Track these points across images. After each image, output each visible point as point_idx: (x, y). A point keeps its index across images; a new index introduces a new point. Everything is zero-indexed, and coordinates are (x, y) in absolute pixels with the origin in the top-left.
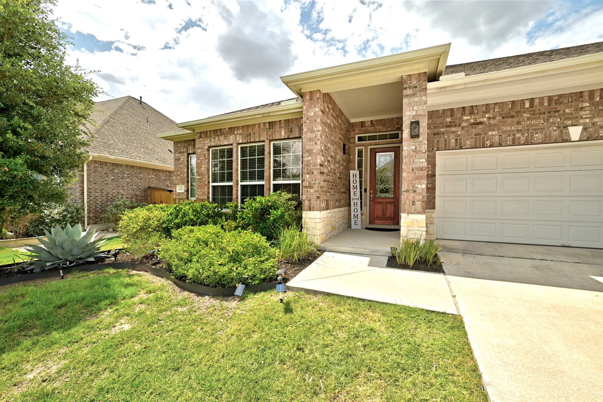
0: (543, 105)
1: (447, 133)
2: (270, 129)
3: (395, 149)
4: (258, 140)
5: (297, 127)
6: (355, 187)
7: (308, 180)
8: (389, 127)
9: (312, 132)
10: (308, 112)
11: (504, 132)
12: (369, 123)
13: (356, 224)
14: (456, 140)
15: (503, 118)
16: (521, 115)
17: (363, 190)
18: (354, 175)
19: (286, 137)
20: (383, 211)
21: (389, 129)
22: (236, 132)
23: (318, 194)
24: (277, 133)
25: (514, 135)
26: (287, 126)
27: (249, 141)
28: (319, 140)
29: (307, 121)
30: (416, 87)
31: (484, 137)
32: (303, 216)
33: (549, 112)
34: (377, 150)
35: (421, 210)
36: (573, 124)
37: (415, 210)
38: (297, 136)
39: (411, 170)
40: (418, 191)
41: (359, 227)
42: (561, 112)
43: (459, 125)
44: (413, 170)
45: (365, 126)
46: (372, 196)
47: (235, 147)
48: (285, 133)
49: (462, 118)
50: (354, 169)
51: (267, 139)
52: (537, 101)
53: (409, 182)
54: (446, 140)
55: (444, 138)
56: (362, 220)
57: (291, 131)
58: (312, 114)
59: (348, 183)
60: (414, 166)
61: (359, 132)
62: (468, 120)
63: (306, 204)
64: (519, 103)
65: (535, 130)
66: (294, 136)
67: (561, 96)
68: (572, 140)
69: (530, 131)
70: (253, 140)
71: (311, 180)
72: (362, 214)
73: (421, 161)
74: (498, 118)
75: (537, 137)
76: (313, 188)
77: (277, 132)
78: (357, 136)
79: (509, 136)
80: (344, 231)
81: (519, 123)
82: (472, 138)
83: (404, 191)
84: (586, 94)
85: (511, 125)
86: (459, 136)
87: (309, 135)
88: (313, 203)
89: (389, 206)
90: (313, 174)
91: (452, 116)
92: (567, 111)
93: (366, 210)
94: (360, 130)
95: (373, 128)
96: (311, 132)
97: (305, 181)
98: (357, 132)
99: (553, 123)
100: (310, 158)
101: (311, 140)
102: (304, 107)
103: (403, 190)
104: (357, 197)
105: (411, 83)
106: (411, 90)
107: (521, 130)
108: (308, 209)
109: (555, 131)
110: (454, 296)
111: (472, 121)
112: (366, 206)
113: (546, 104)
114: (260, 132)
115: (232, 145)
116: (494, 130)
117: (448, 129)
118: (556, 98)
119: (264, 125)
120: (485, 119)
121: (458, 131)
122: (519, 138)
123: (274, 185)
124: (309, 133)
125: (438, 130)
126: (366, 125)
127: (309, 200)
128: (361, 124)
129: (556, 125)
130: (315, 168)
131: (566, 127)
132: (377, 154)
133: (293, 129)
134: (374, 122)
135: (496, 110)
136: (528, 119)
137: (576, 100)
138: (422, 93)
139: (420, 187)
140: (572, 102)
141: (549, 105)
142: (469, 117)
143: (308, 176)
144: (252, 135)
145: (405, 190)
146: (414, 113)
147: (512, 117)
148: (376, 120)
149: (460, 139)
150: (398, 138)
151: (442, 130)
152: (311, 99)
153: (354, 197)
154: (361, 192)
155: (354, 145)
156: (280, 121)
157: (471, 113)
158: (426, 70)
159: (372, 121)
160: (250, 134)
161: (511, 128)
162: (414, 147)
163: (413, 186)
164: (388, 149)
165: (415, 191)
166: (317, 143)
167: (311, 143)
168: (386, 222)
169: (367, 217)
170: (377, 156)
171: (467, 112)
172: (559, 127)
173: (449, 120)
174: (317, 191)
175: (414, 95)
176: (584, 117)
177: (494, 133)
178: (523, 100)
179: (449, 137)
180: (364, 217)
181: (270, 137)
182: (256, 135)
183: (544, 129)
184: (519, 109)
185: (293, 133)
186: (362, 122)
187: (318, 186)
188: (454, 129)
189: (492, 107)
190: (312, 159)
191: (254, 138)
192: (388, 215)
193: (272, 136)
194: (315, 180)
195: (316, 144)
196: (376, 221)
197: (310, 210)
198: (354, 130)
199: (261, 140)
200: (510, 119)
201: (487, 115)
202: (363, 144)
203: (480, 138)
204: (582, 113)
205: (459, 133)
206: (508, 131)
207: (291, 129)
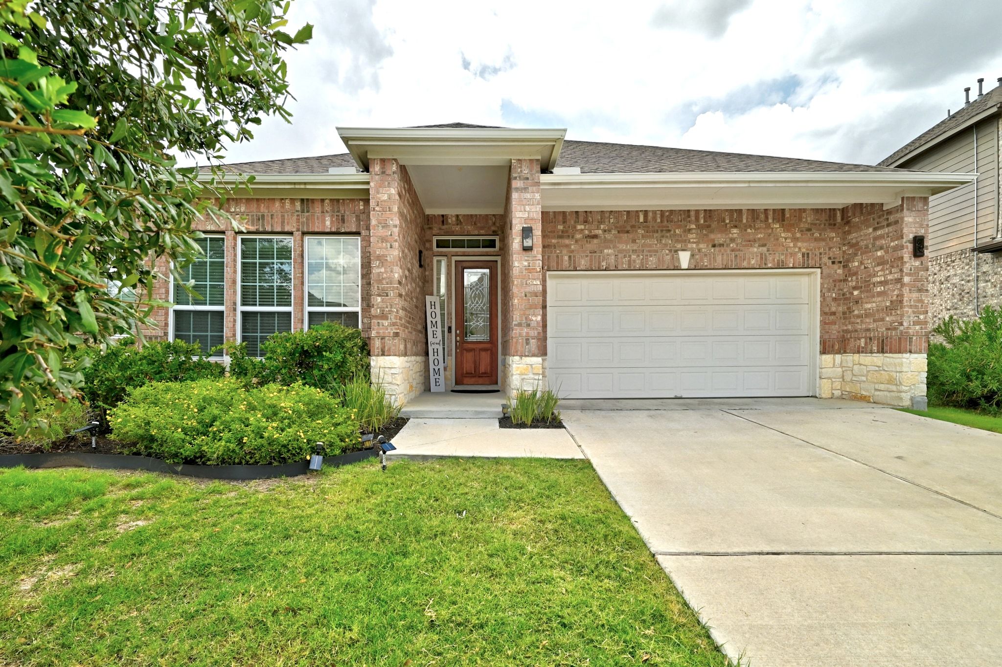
0: (656, 220)
1: (559, 247)
2: (303, 211)
3: (491, 264)
4: (279, 229)
5: (354, 215)
6: (434, 323)
7: (380, 306)
8: (482, 228)
9: (386, 226)
10: (378, 193)
11: (620, 251)
12: (454, 219)
13: (438, 384)
14: (570, 257)
15: (619, 232)
16: (636, 231)
17: (446, 330)
18: (433, 304)
19: (334, 230)
20: (475, 362)
21: (482, 232)
22: (233, 210)
23: (396, 329)
24: (316, 221)
25: (630, 256)
26: (336, 210)
27: (261, 229)
28: (396, 241)
29: (377, 209)
30: (527, 179)
31: (600, 256)
32: (372, 364)
33: (662, 231)
34: (465, 264)
35: (536, 351)
36: (683, 248)
37: (529, 351)
38: (354, 230)
39: (523, 295)
40: (533, 324)
41: (442, 389)
42: (672, 232)
43: (573, 237)
44: (526, 296)
45: (448, 223)
46: (458, 338)
47: (231, 238)
48: (332, 222)
49: (575, 227)
50: (432, 294)
51: (298, 230)
52: (650, 215)
53: (522, 312)
54: (558, 257)
55: (555, 252)
56: (446, 378)
57: (343, 221)
58: (385, 197)
59: (423, 316)
60: (528, 289)
61: (438, 232)
62: (582, 230)
63: (376, 344)
64: (634, 214)
65: (649, 251)
66: (348, 230)
67: (671, 212)
68: (683, 268)
69: (645, 253)
70: (269, 229)
71: (385, 306)
72: (445, 369)
73: (535, 283)
74: (613, 232)
75: (651, 261)
76: (387, 320)
77: (318, 219)
78: (435, 239)
79: (625, 257)
80: (421, 394)
81: (634, 241)
82: (587, 256)
83: (516, 325)
84: (692, 214)
85: (627, 243)
86: (572, 251)
87: (381, 232)
88: (389, 342)
89: (483, 354)
90: (387, 296)
91: (564, 222)
92: (677, 231)
93: (452, 361)
94: (440, 229)
95: (459, 227)
96: (383, 227)
97: (375, 307)
98: (435, 231)
99: (666, 245)
100: (383, 270)
101: (383, 239)
102: (372, 184)
103: (514, 323)
104: (437, 341)
105: (521, 171)
106: (522, 182)
107: (636, 250)
108: (380, 353)
109: (667, 255)
110: (580, 446)
111: (587, 232)
112: (450, 355)
113: (659, 220)
114: (283, 216)
115: (223, 232)
116: (610, 248)
117: (560, 240)
118: (667, 214)
119: (291, 203)
120: (600, 232)
121: (571, 244)
122: (634, 261)
123: (310, 313)
124: (380, 228)
125: (549, 240)
126: (450, 221)
127: (382, 339)
128: (441, 219)
129: (668, 248)
130: (390, 287)
131: (676, 251)
132: (465, 270)
133: (346, 217)
134: (460, 217)
135: (612, 221)
136: (643, 236)
137: (684, 219)
138: (534, 188)
139: (534, 319)
140: (681, 221)
141: (662, 221)
142: (582, 227)
143: (379, 299)
144: (268, 218)
145: (516, 323)
146: (526, 215)
147: (628, 232)
148: (464, 215)
149: (574, 257)
150: (495, 247)
151: (553, 241)
152: (383, 173)
153: (434, 340)
154: (443, 332)
155: (431, 253)
156: (323, 200)
157: (586, 222)
158: (539, 158)
159: (457, 216)
160: (263, 216)
161: (627, 246)
162: (526, 263)
163: (526, 318)
164: (481, 264)
165: (528, 325)
166: (394, 246)
167: (384, 244)
168: (481, 380)
169: (452, 374)
170: (465, 275)
171: (581, 219)
172: (670, 251)
173: (560, 227)
174: (394, 324)
175: (525, 189)
176: (692, 240)
177: (610, 251)
178: (637, 212)
179: (561, 252)
180: (448, 373)
181: (303, 226)
182: (276, 220)
183: (657, 251)
184: (634, 223)
185: (345, 225)
186: (443, 216)
187: (396, 316)
188: (567, 241)
189: (607, 215)
190: (386, 272)
191: (272, 226)
192: (482, 369)
193: (308, 225)
194: (391, 306)
195: (391, 247)
196: (466, 380)
197: (383, 355)
198: (430, 228)
199: (286, 230)
200: (626, 235)
201: (602, 226)
202: (445, 252)
203: (595, 256)
204: (690, 236)
205: (572, 247)
206: (624, 250)
207: (343, 216)
